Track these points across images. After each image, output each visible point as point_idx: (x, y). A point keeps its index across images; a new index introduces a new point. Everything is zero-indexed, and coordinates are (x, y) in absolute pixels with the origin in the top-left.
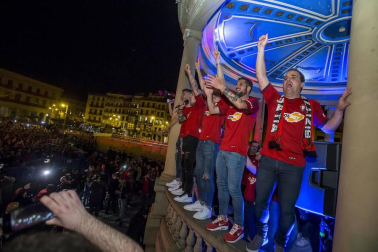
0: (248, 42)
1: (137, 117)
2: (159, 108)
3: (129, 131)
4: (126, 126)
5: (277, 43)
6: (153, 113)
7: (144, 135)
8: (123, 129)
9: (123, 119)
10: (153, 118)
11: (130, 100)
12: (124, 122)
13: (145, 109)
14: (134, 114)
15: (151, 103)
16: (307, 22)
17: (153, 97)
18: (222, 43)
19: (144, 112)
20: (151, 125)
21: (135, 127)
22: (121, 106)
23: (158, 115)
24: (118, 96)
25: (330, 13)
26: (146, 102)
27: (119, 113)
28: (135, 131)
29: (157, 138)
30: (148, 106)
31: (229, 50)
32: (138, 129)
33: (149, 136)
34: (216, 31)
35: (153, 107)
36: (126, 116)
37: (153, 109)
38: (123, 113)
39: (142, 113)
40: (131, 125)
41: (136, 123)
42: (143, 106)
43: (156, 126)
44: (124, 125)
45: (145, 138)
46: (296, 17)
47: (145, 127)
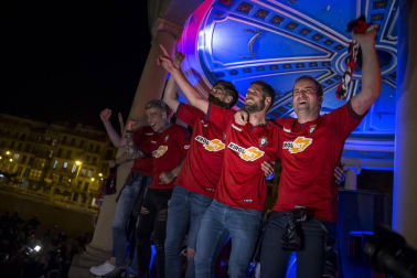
0: (245, 59)
1: (50, 161)
2: (90, 150)
4: (27, 174)
5: (284, 65)
6: (78, 156)
7: (57, 192)
8: (21, 178)
9: (23, 160)
10: (78, 163)
11: (43, 130)
12: (25, 167)
13: (66, 149)
14: (45, 155)
15: (79, 140)
16: (325, 43)
17: (84, 130)
18: (207, 54)
19: (65, 152)
20: (72, 176)
21: (43, 176)
22: (23, 138)
23: (87, 161)
24: (22, 120)
26: (70, 138)
27: (18, 150)
28: (42, 183)
29: (80, 198)
30: (72, 144)
31: (216, 66)
32: (48, 181)
33: (66, 193)
34: (201, 33)
35: (81, 146)
36: (29, 156)
37: (80, 151)
38: (27, 151)
39: (59, 154)
40: (37, 174)
41: (46, 170)
42: (64, 142)
43: (81, 179)
44: (23, 171)
45: (59, 197)
46: (312, 34)
47: (61, 179)
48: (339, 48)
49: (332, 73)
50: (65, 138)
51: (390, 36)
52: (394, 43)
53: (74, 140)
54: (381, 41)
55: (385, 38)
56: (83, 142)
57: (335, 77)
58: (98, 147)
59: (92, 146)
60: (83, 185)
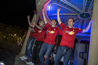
1: (8, 34)
3: (3, 39)
7: (9, 41)
8: (1, 38)
9: (1, 33)
10: (15, 35)
11: (7, 26)
12: (2, 35)
15: (15, 29)
17: (17, 27)
19: (12, 32)
20: (13, 38)
21: (6, 38)
22: (2, 28)
23: (17, 35)
25: (82, 10)
26: (13, 29)
29: (15, 43)
30: (14, 30)
31: (50, 14)
32: (8, 39)
33: (12, 42)
35: (16, 31)
36: (3, 32)
37: (16, 32)
39: (10, 33)
41: (7, 36)
42: (12, 30)
43: (15, 39)
44: (1, 36)
45: (10, 42)
46: (73, 9)
47: (11, 38)
48: (79, 12)
49: (77, 18)
50: (12, 29)
51: (90, 11)
52: (91, 12)
53: (14, 29)
54: (88, 11)
55: (89, 11)
56: (16, 30)
57: (77, 19)
58: (20, 31)
59: (19, 31)
60: (16, 40)
